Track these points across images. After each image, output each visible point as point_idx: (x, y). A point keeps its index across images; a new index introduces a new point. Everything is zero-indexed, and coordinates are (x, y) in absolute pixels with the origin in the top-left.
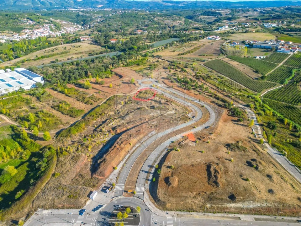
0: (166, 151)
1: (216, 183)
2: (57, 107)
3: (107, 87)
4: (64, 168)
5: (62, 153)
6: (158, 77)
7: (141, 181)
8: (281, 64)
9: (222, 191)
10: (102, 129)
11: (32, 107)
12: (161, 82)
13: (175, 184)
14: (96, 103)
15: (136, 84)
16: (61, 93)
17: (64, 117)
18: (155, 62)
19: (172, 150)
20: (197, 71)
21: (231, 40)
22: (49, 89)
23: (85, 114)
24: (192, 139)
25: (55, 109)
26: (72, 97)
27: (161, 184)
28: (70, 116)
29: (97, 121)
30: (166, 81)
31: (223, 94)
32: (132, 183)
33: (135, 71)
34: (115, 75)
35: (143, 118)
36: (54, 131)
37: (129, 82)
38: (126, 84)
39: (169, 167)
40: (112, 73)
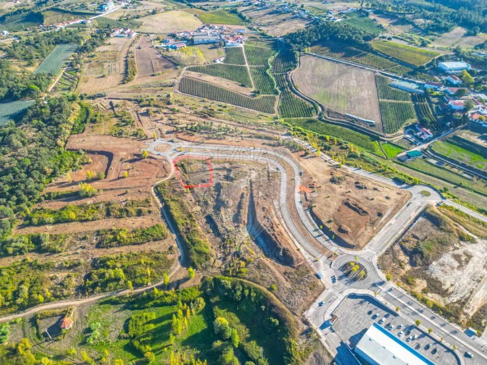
0: (308, 212)
1: (364, 212)
2: (110, 242)
3: (119, 178)
4: (268, 279)
5: (241, 272)
6: (161, 133)
7: (326, 244)
8: (247, 65)
9: (373, 215)
10: (226, 229)
11: (68, 265)
12: (177, 140)
13: (349, 230)
14: (153, 208)
15: (153, 156)
16: (63, 223)
17: (149, 247)
18: (112, 108)
19: (310, 209)
20: (189, 106)
21: (153, 33)
22: (19, 229)
23: (168, 227)
24: (308, 191)
25: (111, 247)
26: (99, 219)
27: (342, 236)
28: (155, 240)
29: (200, 225)
30: (180, 135)
31: (254, 129)
32: (323, 250)
33: (110, 134)
34: (88, 153)
35: (243, 194)
36: (176, 265)
37: (136, 157)
38: (137, 162)
39: (329, 222)
40: (79, 153)
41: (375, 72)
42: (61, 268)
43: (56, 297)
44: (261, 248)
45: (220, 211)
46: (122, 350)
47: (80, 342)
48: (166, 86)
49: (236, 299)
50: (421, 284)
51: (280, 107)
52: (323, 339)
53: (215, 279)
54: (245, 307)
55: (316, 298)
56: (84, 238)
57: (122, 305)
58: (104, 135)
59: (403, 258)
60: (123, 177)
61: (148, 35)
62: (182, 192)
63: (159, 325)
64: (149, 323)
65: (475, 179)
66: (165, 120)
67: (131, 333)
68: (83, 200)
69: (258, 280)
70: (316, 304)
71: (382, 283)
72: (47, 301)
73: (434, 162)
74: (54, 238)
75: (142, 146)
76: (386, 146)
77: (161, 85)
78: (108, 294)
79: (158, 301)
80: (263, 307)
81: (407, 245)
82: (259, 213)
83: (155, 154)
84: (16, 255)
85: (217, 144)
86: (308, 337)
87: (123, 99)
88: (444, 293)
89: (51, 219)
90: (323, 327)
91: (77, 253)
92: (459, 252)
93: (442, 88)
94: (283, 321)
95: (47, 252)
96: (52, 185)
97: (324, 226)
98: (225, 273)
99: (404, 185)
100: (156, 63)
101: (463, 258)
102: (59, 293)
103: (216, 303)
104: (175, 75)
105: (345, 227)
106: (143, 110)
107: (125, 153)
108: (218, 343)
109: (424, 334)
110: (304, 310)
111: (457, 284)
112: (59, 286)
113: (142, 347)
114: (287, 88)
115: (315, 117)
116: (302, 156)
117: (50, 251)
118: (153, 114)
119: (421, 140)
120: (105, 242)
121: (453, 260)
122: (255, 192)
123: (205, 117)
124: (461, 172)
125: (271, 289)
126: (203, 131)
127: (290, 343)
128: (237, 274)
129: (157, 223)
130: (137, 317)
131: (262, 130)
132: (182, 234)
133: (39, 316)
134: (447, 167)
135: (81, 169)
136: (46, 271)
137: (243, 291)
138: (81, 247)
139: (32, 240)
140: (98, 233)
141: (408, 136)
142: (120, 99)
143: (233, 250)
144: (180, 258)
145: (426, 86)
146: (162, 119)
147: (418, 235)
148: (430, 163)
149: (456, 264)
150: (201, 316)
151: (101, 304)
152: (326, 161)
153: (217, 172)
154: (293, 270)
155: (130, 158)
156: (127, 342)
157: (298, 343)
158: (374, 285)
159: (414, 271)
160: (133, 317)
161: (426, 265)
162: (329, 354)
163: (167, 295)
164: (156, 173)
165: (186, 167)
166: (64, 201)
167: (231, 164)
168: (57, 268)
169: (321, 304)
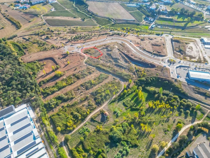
1: (160, 45)
2: (91, 86)
3: (66, 65)
4: (154, 73)
5: (145, 75)
6: (64, 44)
7: (157, 58)
8: (66, 9)
9: (162, 45)
10: (126, 66)
11: (84, 99)
12: (74, 44)
13: (160, 52)
14: (93, 70)
15: (71, 53)
16: (62, 88)
17: (106, 82)
18: (27, 40)
19: (144, 50)
20: (62, 31)
21: (5, 3)
22: (44, 99)
23: (105, 73)
24: (139, 45)
25: (92, 87)
26: (76, 81)
27: (160, 54)
28: (106, 79)
29: (116, 68)
30: (73, 42)
31: (97, 32)
32: (159, 60)
33: (41, 51)
34: (39, 61)
35: (120, 54)
36: (121, 82)
37: (64, 56)
38: (67, 57)
39: (154, 51)
40: (35, 63)
41: (119, 3)
42: (82, 101)
43: (92, 110)
44: (142, 66)
45: (118, 61)
46: (131, 112)
47: (116, 117)
48: (42, 25)
49: (150, 82)
50: (188, 58)
51: (97, 22)
52: (181, 80)
53: (138, 80)
54: (154, 83)
55: (169, 72)
56: (79, 89)
57: (117, 101)
58: (38, 52)
59: (179, 53)
60: (68, 64)
61: (4, 4)
62: (97, 61)
63: (134, 100)
64: (131, 101)
65: (173, 28)
66: (59, 38)
67: (129, 106)
68: (61, 78)
69: (152, 74)
70: (171, 73)
71: (180, 62)
72: (90, 113)
73: (160, 27)
74: (66, 94)
75: (62, 51)
76: (143, 26)
77: (39, 25)
78: (109, 101)
79: (127, 94)
80: (160, 80)
81: (176, 50)
82: (132, 57)
83: (71, 52)
84: (56, 107)
85: (91, 41)
86: (177, 81)
87: (28, 35)
88: (194, 58)
89: (55, 89)
90: (178, 77)
91: (82, 95)
92: (189, 47)
93: (144, 4)
94: (168, 81)
95: (69, 100)
96: (38, 79)
97: (154, 53)
98: (140, 77)
99: (160, 35)
100: (24, 16)
101: (191, 48)
102: (92, 108)
103: (144, 87)
104: (41, 20)
105: (159, 51)
106: (43, 37)
107: (57, 56)
108: (156, 95)
109: (199, 68)
110: (170, 76)
111: (195, 55)
112: (89, 107)
113: (137, 107)
114: (92, 15)
115: (113, 23)
116: (124, 36)
117: (70, 99)
118: (51, 38)
119: (151, 21)
120: (89, 87)
121: (189, 49)
122: (123, 51)
123: (73, 33)
124: (168, 28)
125: (157, 75)
126: (80, 38)
127: (175, 85)
128: (144, 76)
129: (100, 74)
130: (126, 101)
131: (101, 32)
132: (113, 73)
133: (93, 118)
134: (164, 27)
135: (44, 68)
136: (76, 105)
137: (150, 79)
138: (81, 92)
139: (57, 99)
140: (82, 85)
141: (146, 21)
142: (26, 36)
143: (135, 70)
144: (120, 80)
145: (139, 4)
146: (57, 39)
147: (177, 46)
148: (159, 28)
149: (191, 50)
150: (143, 92)
151: (110, 104)
152: (133, 35)
153: (102, 50)
154: (157, 68)
155: (61, 57)
156: (130, 109)
157: (176, 84)
158: (179, 63)
159: (184, 56)
160: (124, 102)
161: (185, 53)
162: (185, 83)
163: (128, 91)
164: (79, 58)
165: (90, 52)
166: (52, 82)
167: (105, 46)
168: (80, 103)
169: (172, 73)
